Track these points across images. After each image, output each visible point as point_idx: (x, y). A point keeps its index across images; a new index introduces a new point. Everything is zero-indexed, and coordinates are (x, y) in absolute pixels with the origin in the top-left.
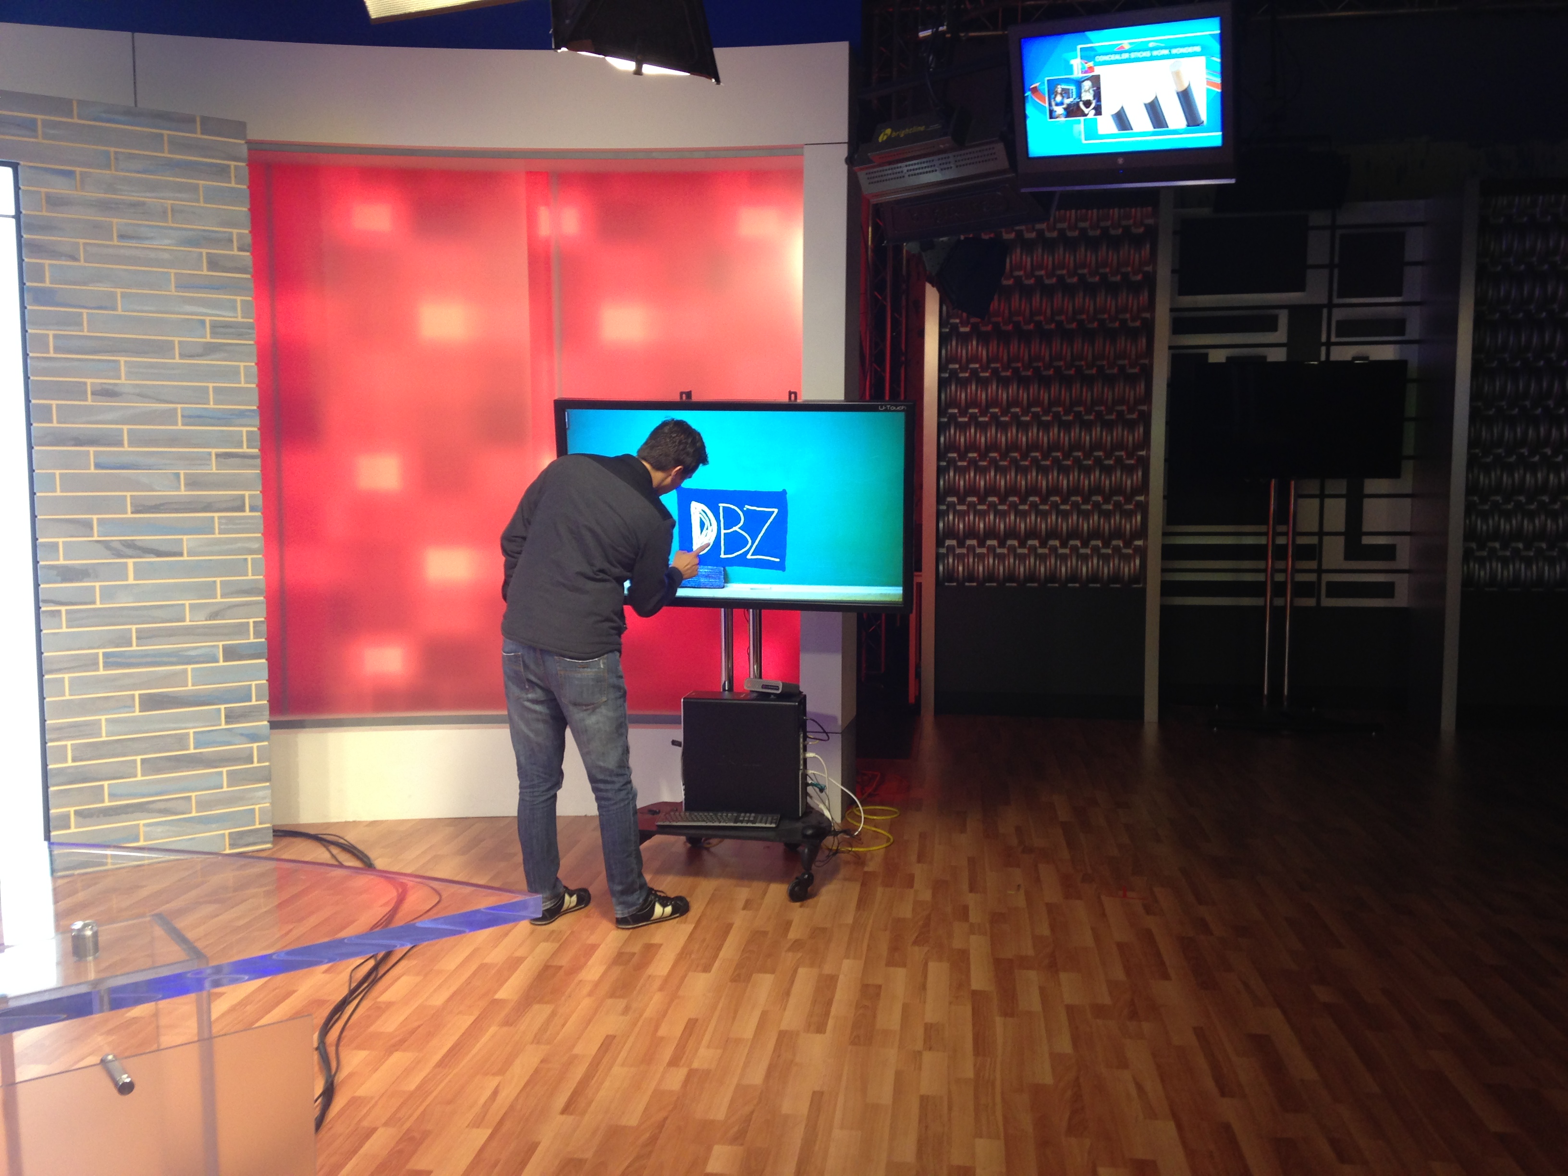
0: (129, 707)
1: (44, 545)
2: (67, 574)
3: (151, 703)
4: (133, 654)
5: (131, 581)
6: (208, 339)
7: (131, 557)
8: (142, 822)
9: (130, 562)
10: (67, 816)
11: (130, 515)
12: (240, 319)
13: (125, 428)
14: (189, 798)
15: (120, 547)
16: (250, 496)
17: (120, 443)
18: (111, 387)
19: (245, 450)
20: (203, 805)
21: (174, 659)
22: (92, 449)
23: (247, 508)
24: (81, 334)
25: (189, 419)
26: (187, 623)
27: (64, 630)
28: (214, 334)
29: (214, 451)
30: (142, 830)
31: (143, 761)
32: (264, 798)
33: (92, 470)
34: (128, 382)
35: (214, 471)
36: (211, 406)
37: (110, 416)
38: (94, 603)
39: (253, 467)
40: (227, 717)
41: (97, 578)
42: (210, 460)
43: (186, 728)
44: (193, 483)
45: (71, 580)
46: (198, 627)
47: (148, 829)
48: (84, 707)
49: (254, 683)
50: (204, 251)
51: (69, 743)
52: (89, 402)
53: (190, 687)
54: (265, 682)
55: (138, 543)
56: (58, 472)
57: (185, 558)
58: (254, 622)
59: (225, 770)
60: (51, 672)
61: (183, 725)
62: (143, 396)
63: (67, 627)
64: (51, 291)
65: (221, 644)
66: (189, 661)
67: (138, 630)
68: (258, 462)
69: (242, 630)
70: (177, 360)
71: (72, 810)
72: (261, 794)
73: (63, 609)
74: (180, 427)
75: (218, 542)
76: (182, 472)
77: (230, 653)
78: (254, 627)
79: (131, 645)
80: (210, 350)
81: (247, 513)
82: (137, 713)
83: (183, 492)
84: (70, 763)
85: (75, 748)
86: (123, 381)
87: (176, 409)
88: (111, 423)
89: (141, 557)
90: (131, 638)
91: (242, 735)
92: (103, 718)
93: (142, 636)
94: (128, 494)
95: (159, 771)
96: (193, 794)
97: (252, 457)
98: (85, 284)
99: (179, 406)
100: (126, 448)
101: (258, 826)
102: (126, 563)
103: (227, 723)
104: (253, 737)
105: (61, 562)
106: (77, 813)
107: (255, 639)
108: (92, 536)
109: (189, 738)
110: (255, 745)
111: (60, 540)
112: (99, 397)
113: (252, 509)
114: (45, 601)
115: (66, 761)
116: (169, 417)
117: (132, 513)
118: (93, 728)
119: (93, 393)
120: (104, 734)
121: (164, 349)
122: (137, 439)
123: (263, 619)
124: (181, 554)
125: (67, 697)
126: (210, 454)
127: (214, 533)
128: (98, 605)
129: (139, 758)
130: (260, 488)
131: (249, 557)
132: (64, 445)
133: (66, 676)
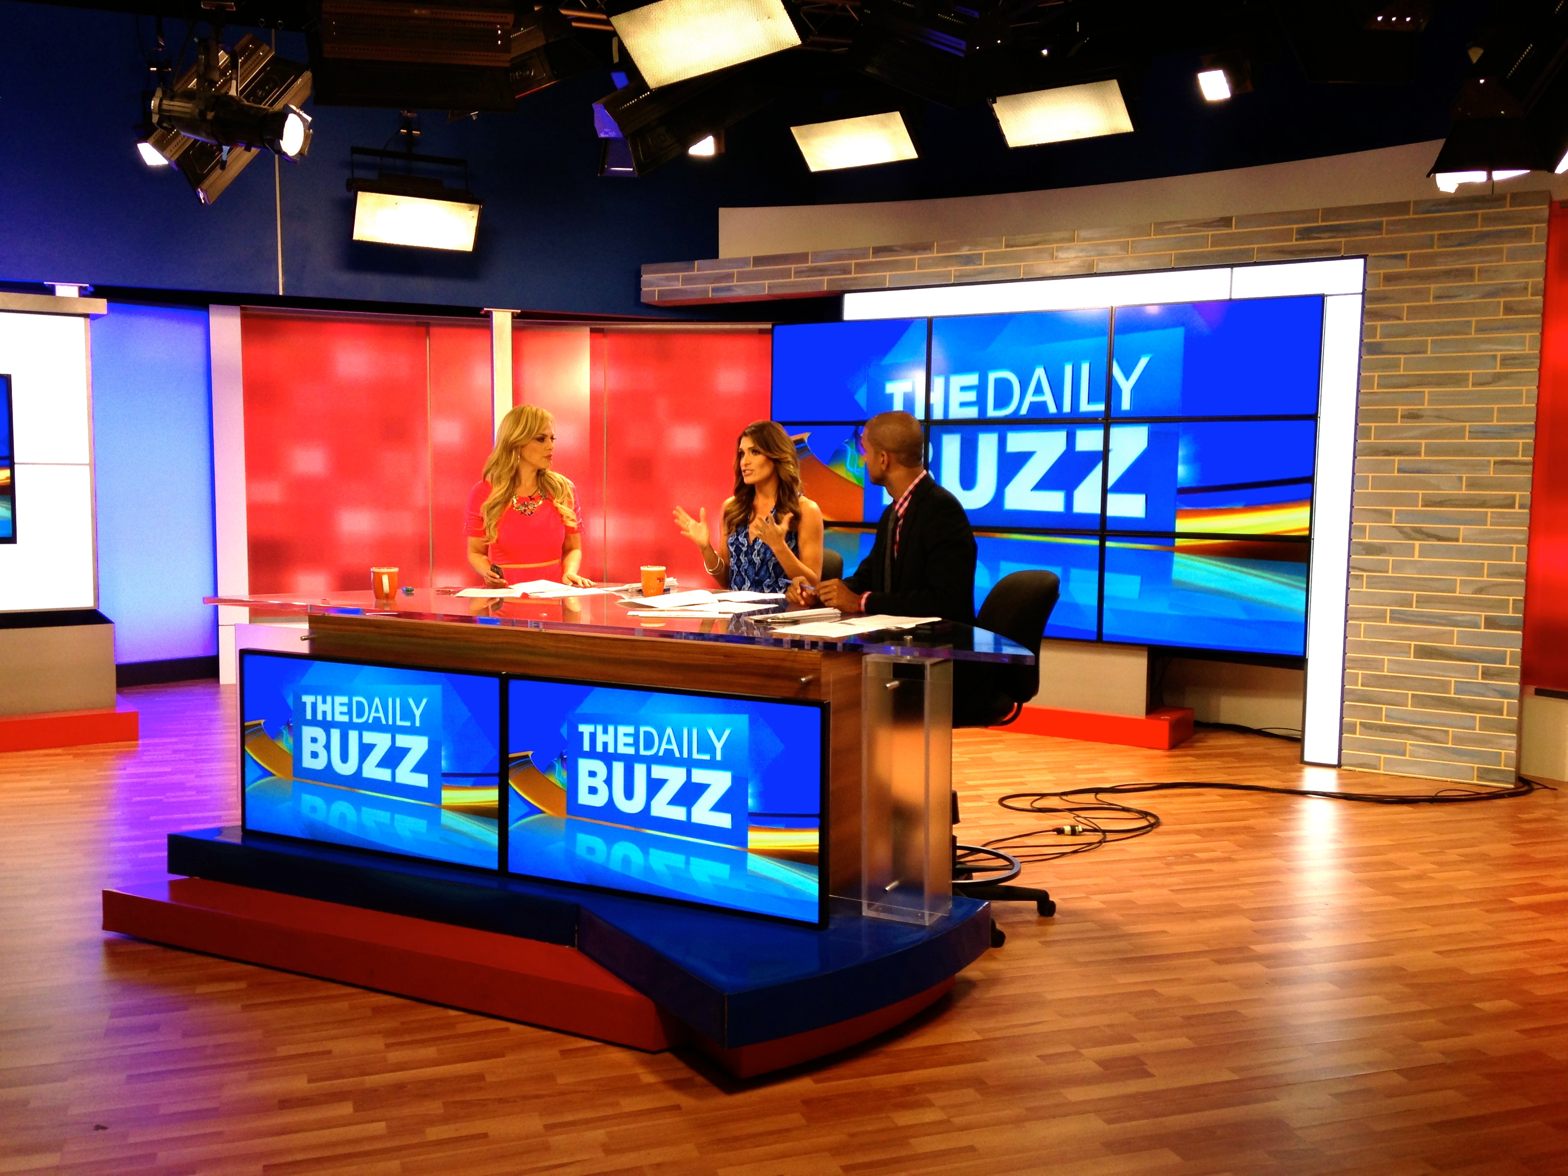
0: (1406, 653)
1: (1356, 527)
2: (1370, 549)
3: (1423, 652)
4: (1413, 614)
5: (1416, 558)
6: (1498, 370)
7: (1418, 540)
8: (1410, 742)
9: (1417, 543)
10: (1355, 725)
11: (1420, 508)
12: (1527, 352)
13: (1423, 442)
14: (1448, 731)
15: (1409, 531)
16: (1521, 496)
17: (1418, 454)
18: (1415, 412)
19: (1520, 458)
20: (1457, 739)
21: (1444, 622)
22: (1397, 458)
23: (1517, 505)
24: (1398, 373)
25: (1474, 434)
26: (1457, 594)
27: (1364, 590)
28: (1503, 365)
29: (1492, 459)
30: (1408, 747)
31: (1413, 695)
32: (1510, 746)
33: (1396, 474)
34: (1432, 407)
35: (1492, 475)
36: (1495, 423)
37: (1411, 434)
38: (1387, 572)
39: (1526, 472)
40: (1483, 673)
41: (1391, 554)
42: (1490, 467)
43: (1450, 677)
44: (1472, 484)
45: (1372, 554)
46: (1463, 598)
47: (1413, 748)
48: (1374, 648)
49: (1509, 650)
50: (1502, 300)
51: (1360, 672)
52: (1399, 424)
53: (1455, 645)
54: (1519, 650)
55: (1424, 530)
56: (1370, 475)
57: (1460, 543)
58: (1514, 600)
59: (1478, 715)
60: (1352, 619)
61: (1447, 674)
62: (1439, 417)
63: (1366, 588)
64: (1379, 344)
65: (1483, 614)
66: (1457, 624)
67: (1418, 596)
68: (1530, 467)
69: (1503, 604)
70: (1470, 388)
71: (1358, 721)
72: (1507, 741)
73: (1365, 574)
74: (1467, 440)
75: (1489, 532)
76: (1464, 476)
77: (1491, 623)
78: (1513, 604)
79: (1412, 607)
80: (1497, 378)
81: (1517, 510)
82: (1412, 659)
83: (1464, 492)
84: (1360, 687)
85: (1365, 676)
86: (1426, 406)
87: (1465, 426)
88: (1411, 438)
89: (1425, 540)
90: (1412, 602)
91: (1495, 690)
92: (1386, 658)
93: (1421, 601)
94: (1420, 492)
95: (1424, 706)
96: (1451, 730)
97: (1525, 464)
98: (1404, 336)
99: (1468, 424)
100: (1423, 457)
101: (1503, 768)
102: (1414, 544)
103: (1483, 678)
104: (1505, 694)
105: (1367, 540)
106: (1361, 723)
107: (1513, 614)
108: (1391, 523)
109: (1451, 685)
110: (1506, 701)
111: (1368, 524)
112: (1406, 420)
113: (1521, 507)
114: (1354, 568)
115: (1357, 685)
116: (1458, 433)
117: (1422, 506)
118: (1376, 664)
119: (1402, 417)
120: (1386, 670)
121: (1459, 380)
122: (1432, 451)
123: (1522, 598)
124: (1457, 540)
125: (1362, 639)
126: (1489, 461)
127: (1486, 525)
128: (1390, 574)
129: (1410, 693)
130: (1530, 489)
131: (1515, 546)
132: (1377, 455)
133: (1363, 623)
